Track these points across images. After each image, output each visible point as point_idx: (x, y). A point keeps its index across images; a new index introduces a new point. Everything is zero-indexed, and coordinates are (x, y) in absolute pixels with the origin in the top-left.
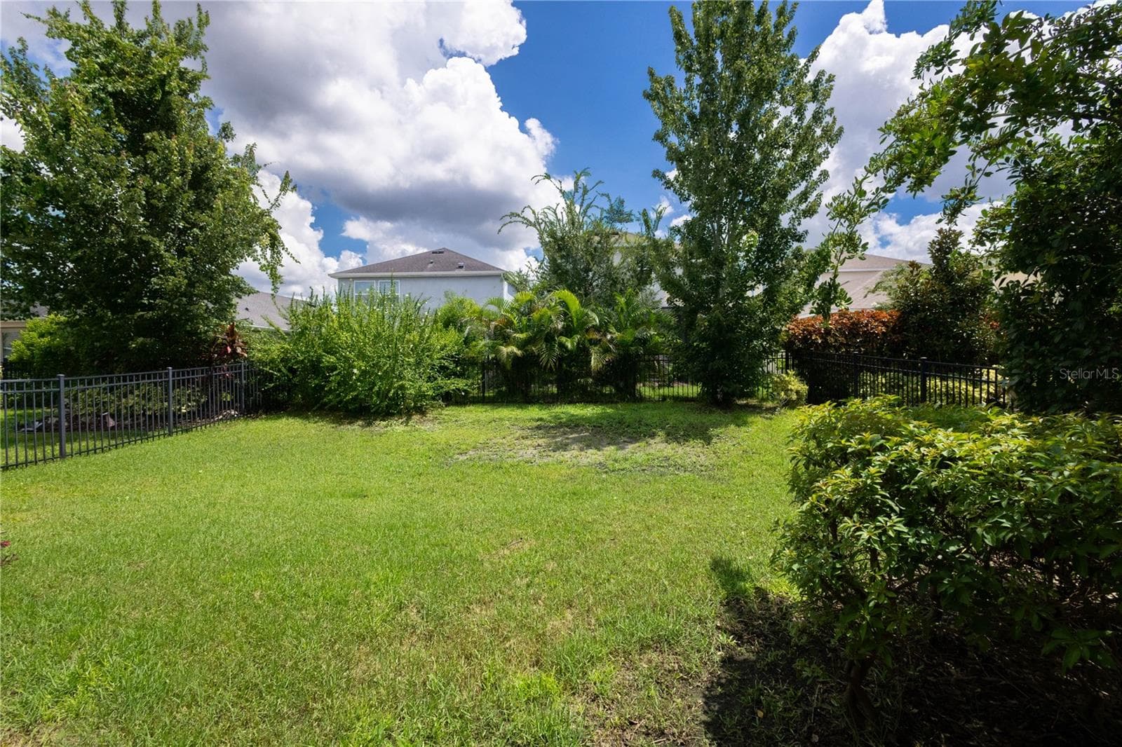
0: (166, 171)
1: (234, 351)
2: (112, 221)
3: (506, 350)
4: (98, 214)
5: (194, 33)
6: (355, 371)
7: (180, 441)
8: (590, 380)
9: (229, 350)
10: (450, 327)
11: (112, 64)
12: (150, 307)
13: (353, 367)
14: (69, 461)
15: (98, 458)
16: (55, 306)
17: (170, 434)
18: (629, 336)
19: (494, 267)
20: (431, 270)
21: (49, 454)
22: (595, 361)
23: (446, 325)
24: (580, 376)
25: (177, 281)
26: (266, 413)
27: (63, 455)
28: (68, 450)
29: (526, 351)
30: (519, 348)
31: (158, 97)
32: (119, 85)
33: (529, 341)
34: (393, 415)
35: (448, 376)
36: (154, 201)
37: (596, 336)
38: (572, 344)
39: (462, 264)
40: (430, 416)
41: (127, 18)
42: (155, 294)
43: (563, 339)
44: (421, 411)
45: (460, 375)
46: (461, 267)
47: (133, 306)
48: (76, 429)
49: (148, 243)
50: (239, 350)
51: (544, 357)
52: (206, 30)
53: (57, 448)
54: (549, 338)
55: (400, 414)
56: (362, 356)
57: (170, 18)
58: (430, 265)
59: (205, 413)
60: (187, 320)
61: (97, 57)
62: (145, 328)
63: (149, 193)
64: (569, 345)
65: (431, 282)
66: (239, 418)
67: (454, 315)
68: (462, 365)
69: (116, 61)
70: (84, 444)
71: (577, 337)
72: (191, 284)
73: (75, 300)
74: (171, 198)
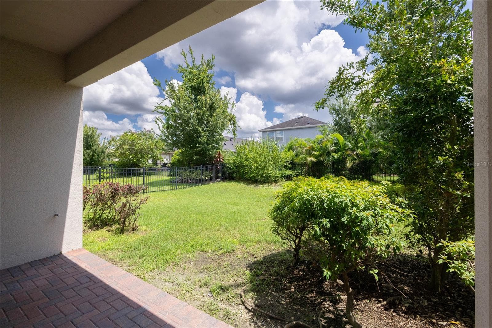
0: (202, 107)
1: (220, 160)
2: (190, 123)
3: (309, 159)
4: (187, 122)
5: (211, 62)
6: (253, 167)
7: (204, 187)
8: (347, 172)
9: (218, 160)
10: (290, 150)
11: (191, 78)
12: (198, 147)
13: (252, 165)
14: (177, 190)
15: (183, 190)
16: (179, 148)
17: (202, 185)
18: (367, 152)
19: (323, 122)
20: (296, 126)
21: (174, 188)
22: (349, 164)
23: (289, 150)
24: (343, 170)
25: (204, 139)
26: (229, 181)
27: (176, 189)
28: (177, 188)
29: (319, 159)
30: (315, 158)
31: (201, 85)
32: (192, 84)
33: (321, 155)
34: (265, 183)
35: (287, 169)
36: (199, 116)
37: (349, 153)
38: (337, 156)
39: (309, 122)
40: (279, 184)
41: (195, 63)
42: (200, 143)
43: (334, 154)
44: (276, 182)
45: (290, 169)
46: (309, 124)
47: (195, 147)
48: (183, 183)
49: (197, 128)
50: (221, 160)
51: (326, 162)
52: (214, 60)
53: (175, 187)
54: (329, 154)
55: (268, 182)
56: (256, 162)
57: (206, 59)
58: (296, 124)
59: (212, 180)
60: (207, 151)
61: (188, 77)
62: (197, 154)
63: (198, 114)
64: (336, 157)
65: (293, 131)
66: (220, 182)
67: (292, 146)
68: (293, 165)
69: (192, 77)
70: (181, 186)
71: (339, 153)
72: (208, 140)
73: (183, 146)
74: (203, 114)
